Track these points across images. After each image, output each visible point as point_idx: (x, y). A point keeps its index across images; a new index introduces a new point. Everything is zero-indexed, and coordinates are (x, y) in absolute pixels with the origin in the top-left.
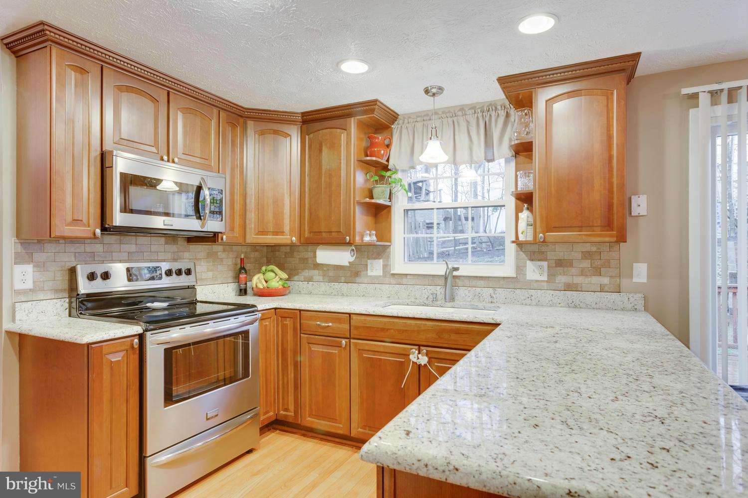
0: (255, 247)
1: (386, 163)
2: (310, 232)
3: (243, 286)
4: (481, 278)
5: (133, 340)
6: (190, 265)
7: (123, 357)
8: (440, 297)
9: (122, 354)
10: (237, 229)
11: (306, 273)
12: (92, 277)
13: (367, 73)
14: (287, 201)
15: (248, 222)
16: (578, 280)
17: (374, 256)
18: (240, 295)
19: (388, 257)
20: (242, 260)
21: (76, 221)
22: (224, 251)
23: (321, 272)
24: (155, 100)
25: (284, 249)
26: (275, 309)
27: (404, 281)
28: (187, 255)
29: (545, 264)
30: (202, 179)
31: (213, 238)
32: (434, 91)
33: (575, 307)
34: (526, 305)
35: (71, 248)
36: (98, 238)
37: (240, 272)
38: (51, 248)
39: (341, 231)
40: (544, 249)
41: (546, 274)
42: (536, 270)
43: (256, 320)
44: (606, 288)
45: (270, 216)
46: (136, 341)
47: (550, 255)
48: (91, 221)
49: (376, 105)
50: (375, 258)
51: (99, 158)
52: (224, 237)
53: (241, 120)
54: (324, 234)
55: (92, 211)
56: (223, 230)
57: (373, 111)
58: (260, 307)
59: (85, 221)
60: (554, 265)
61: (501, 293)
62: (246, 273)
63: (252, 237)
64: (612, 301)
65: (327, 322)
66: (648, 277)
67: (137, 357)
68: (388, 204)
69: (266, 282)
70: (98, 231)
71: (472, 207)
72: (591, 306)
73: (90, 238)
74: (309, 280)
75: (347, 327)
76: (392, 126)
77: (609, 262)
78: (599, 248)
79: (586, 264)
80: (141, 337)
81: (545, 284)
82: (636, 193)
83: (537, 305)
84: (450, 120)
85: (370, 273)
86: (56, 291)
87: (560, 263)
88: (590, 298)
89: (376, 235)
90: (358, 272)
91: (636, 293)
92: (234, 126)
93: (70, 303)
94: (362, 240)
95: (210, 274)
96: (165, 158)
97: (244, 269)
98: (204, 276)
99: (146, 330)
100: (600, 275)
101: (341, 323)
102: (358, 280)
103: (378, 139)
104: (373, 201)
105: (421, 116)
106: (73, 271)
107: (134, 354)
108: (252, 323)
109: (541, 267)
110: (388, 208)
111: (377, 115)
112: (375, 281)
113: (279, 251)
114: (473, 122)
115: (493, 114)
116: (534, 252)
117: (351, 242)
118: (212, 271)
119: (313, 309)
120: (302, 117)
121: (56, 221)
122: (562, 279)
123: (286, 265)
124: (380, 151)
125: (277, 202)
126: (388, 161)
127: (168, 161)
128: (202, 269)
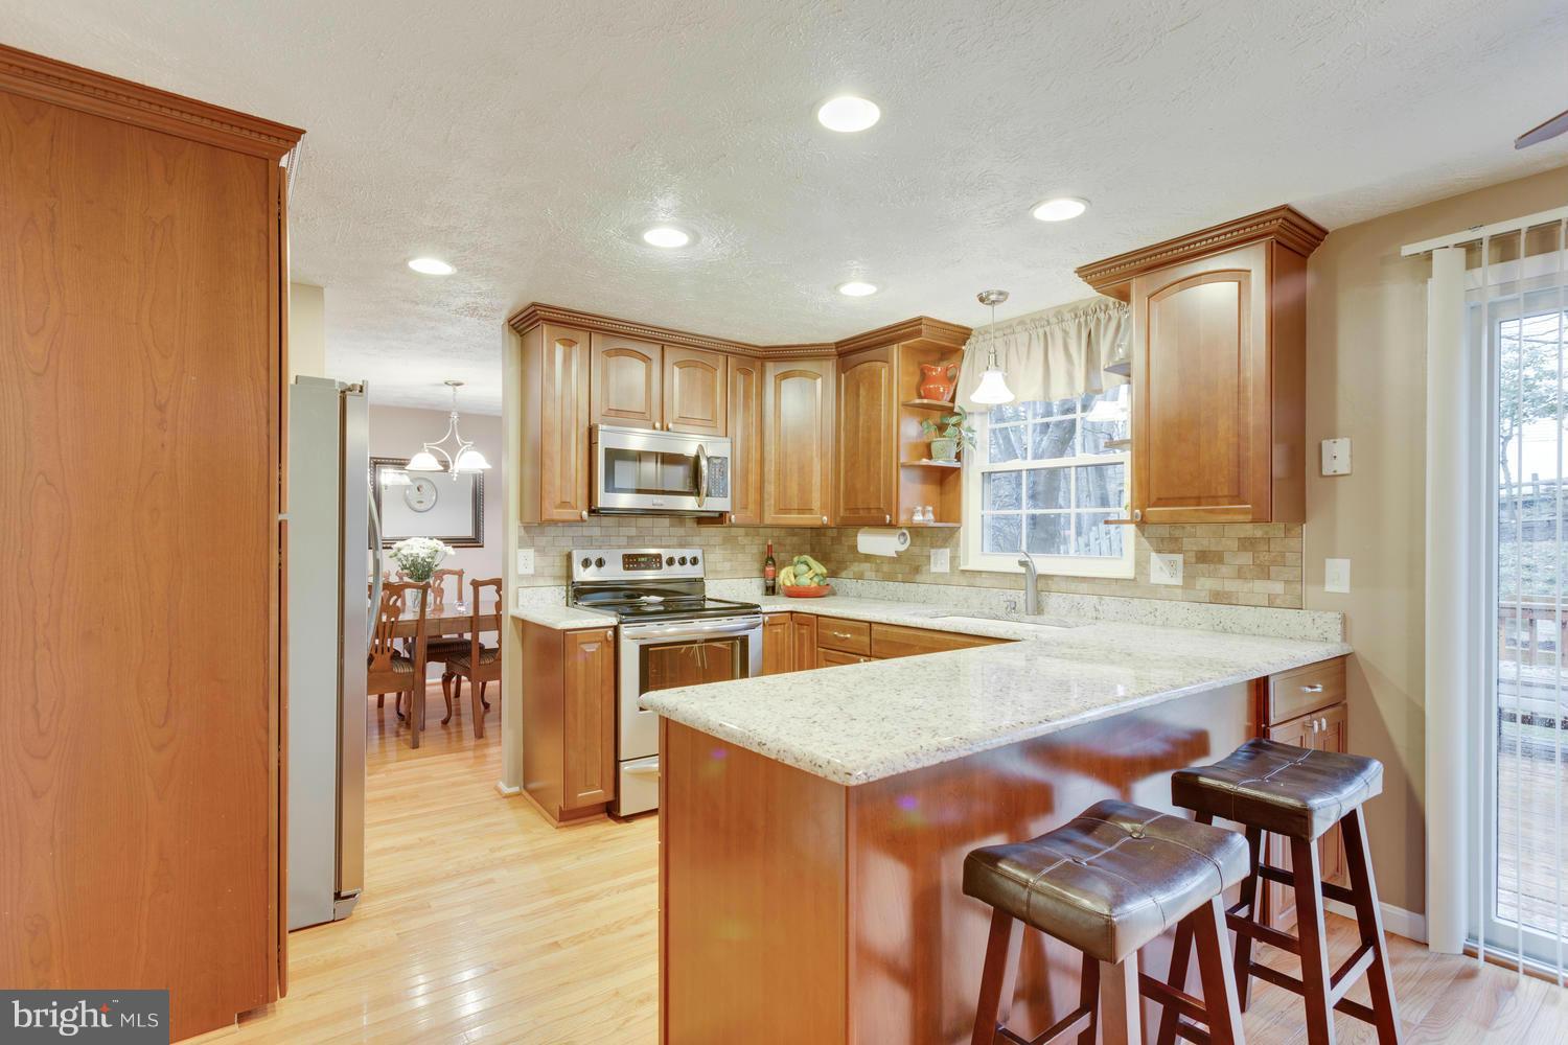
0: (792, 530)
1: (951, 405)
2: (846, 510)
3: (770, 583)
4: (1084, 579)
5: (607, 632)
6: (697, 553)
7: (597, 649)
8: (1021, 605)
9: (596, 645)
10: (751, 506)
11: (856, 567)
12: (586, 563)
13: (876, 293)
14: (817, 467)
15: (766, 496)
16: (1231, 586)
17: (938, 544)
18: (767, 594)
19: (958, 545)
20: (770, 547)
21: (564, 504)
22: (747, 535)
23: (874, 565)
24: (646, 359)
25: (830, 533)
26: (792, 612)
27: (978, 581)
28: (697, 540)
29: (1179, 558)
30: (700, 446)
31: (719, 518)
32: (993, 297)
33: (1225, 631)
34: (1147, 624)
35: (570, 532)
36: (585, 521)
37: (767, 564)
38: (552, 531)
39: (882, 506)
40: (1177, 533)
41: (1180, 574)
42: (1164, 568)
43: (759, 624)
44: (1278, 602)
45: (793, 489)
46: (610, 633)
47: (1187, 543)
48: (579, 503)
49: (921, 324)
50: (941, 547)
51: (586, 434)
52: (733, 517)
53: (758, 363)
54: (861, 512)
55: (579, 491)
56: (728, 509)
57: (919, 333)
58: (765, 609)
59: (573, 502)
60: (1194, 560)
61: (1111, 605)
62: (774, 564)
63: (770, 517)
64: (1285, 623)
65: (845, 632)
66: (1353, 583)
67: (612, 650)
68: (957, 465)
69: (795, 576)
70: (585, 513)
71: (1077, 467)
72: (1249, 630)
73: (578, 521)
74: (859, 577)
75: (867, 639)
76: (963, 348)
77: (1284, 557)
78: (1267, 533)
79: (1246, 559)
80: (616, 629)
81: (1179, 591)
82: (1332, 435)
83: (1164, 625)
84: (1041, 331)
85: (933, 569)
86: (555, 578)
87: (1203, 557)
88: (1248, 616)
89: (934, 513)
90: (919, 566)
91: (1326, 611)
92: (747, 373)
93: (567, 591)
94: (911, 519)
95: (727, 565)
96: (658, 425)
97: (772, 559)
98: (719, 567)
99: (621, 623)
100: (1269, 579)
101: (860, 634)
102: (919, 578)
103: (936, 370)
104: (933, 463)
105: (1002, 329)
106: (569, 557)
107: (609, 646)
108: (752, 627)
109: (1172, 564)
110: (956, 471)
111: (926, 336)
112: (941, 580)
113: (824, 535)
114: (1073, 332)
115: (1102, 316)
116: (1163, 539)
117: (894, 522)
118: (731, 560)
119: (830, 615)
120: (837, 348)
121: (546, 504)
122: (1206, 584)
123: (833, 555)
124: (939, 388)
125: (804, 470)
126: (953, 400)
127: (662, 429)
128: (717, 557)
